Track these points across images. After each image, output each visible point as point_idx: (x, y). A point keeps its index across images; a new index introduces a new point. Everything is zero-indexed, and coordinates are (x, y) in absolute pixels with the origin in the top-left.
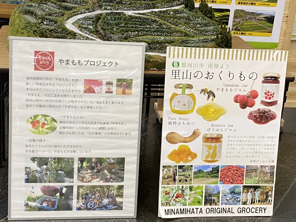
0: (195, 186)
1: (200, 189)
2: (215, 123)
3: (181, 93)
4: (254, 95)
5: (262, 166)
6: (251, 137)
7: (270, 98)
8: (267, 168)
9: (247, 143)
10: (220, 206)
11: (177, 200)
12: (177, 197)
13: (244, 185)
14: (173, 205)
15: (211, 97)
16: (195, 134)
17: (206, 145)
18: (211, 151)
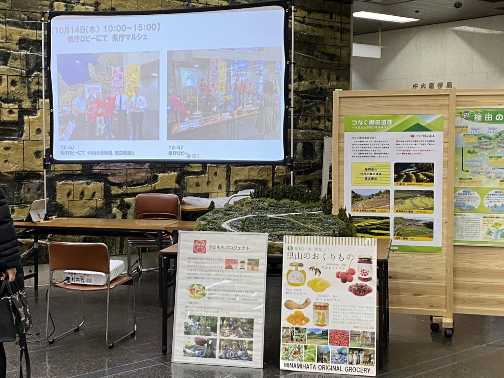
0: (309, 345)
1: (313, 348)
2: (322, 293)
3: (294, 270)
4: (352, 272)
5: (364, 332)
6: (352, 306)
7: (365, 275)
8: (368, 334)
9: (350, 311)
10: (330, 364)
11: (294, 356)
12: (295, 354)
13: (350, 347)
14: (291, 360)
15: (318, 273)
16: (307, 303)
17: (316, 312)
18: (321, 317)
